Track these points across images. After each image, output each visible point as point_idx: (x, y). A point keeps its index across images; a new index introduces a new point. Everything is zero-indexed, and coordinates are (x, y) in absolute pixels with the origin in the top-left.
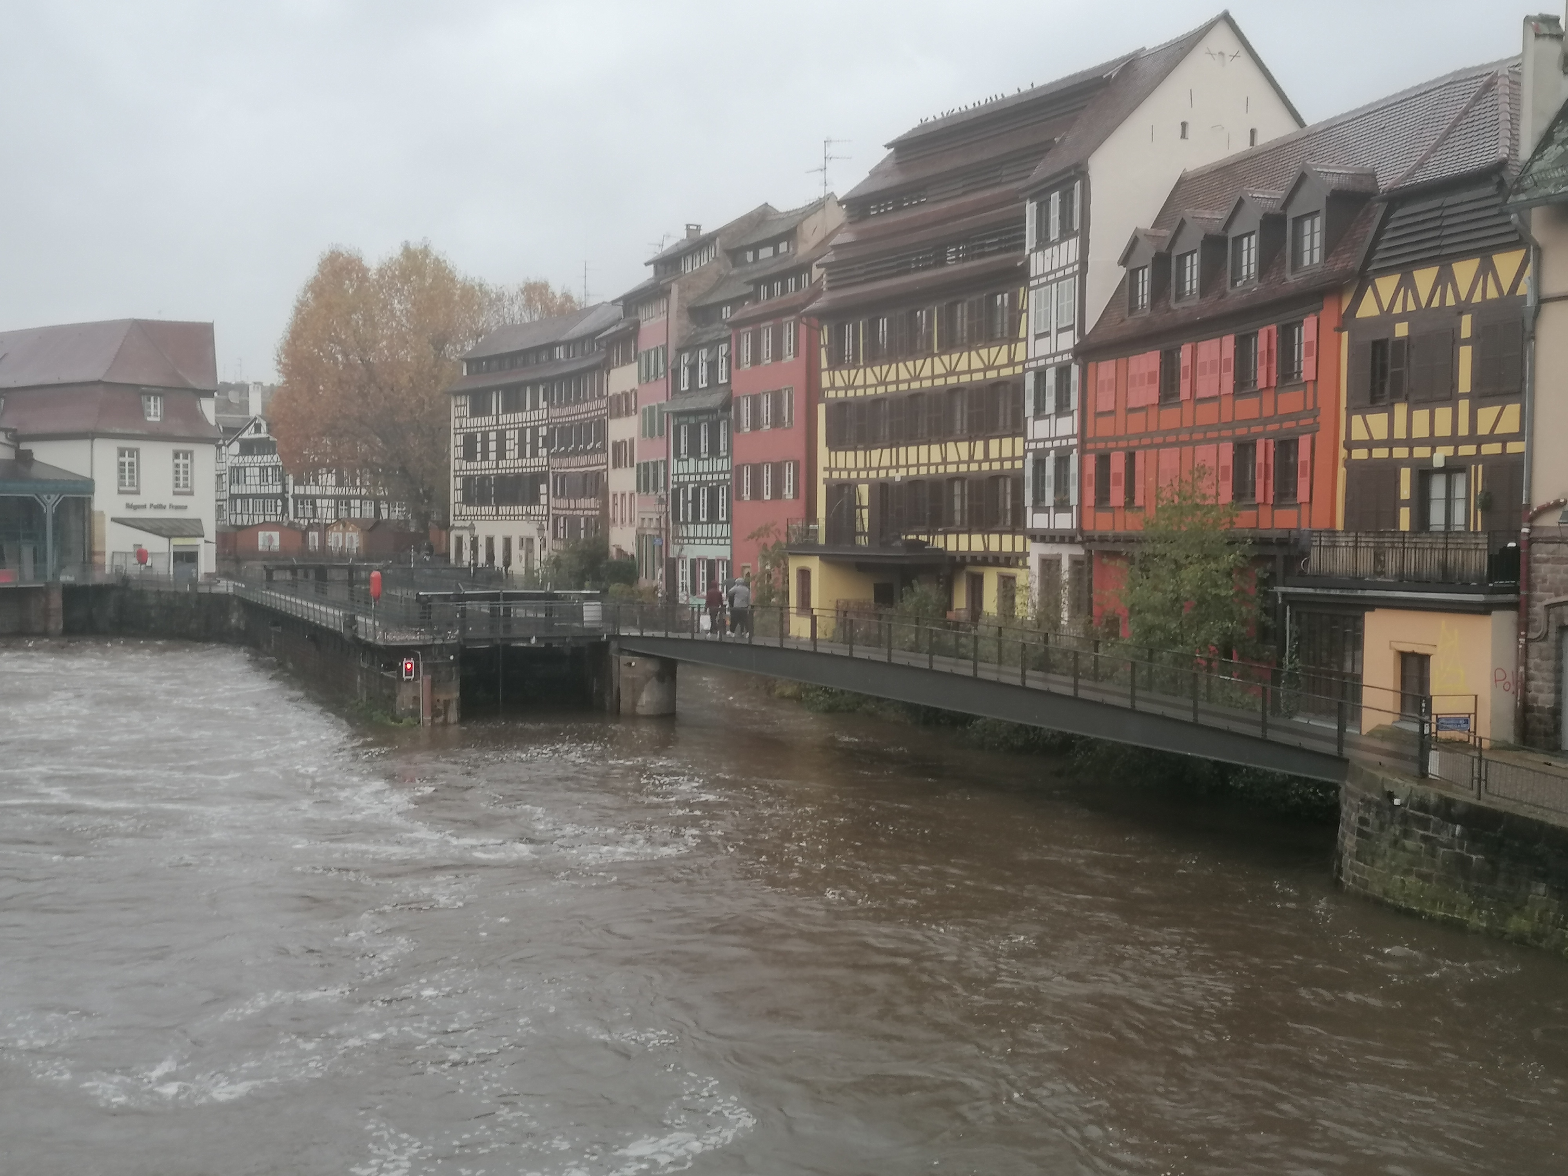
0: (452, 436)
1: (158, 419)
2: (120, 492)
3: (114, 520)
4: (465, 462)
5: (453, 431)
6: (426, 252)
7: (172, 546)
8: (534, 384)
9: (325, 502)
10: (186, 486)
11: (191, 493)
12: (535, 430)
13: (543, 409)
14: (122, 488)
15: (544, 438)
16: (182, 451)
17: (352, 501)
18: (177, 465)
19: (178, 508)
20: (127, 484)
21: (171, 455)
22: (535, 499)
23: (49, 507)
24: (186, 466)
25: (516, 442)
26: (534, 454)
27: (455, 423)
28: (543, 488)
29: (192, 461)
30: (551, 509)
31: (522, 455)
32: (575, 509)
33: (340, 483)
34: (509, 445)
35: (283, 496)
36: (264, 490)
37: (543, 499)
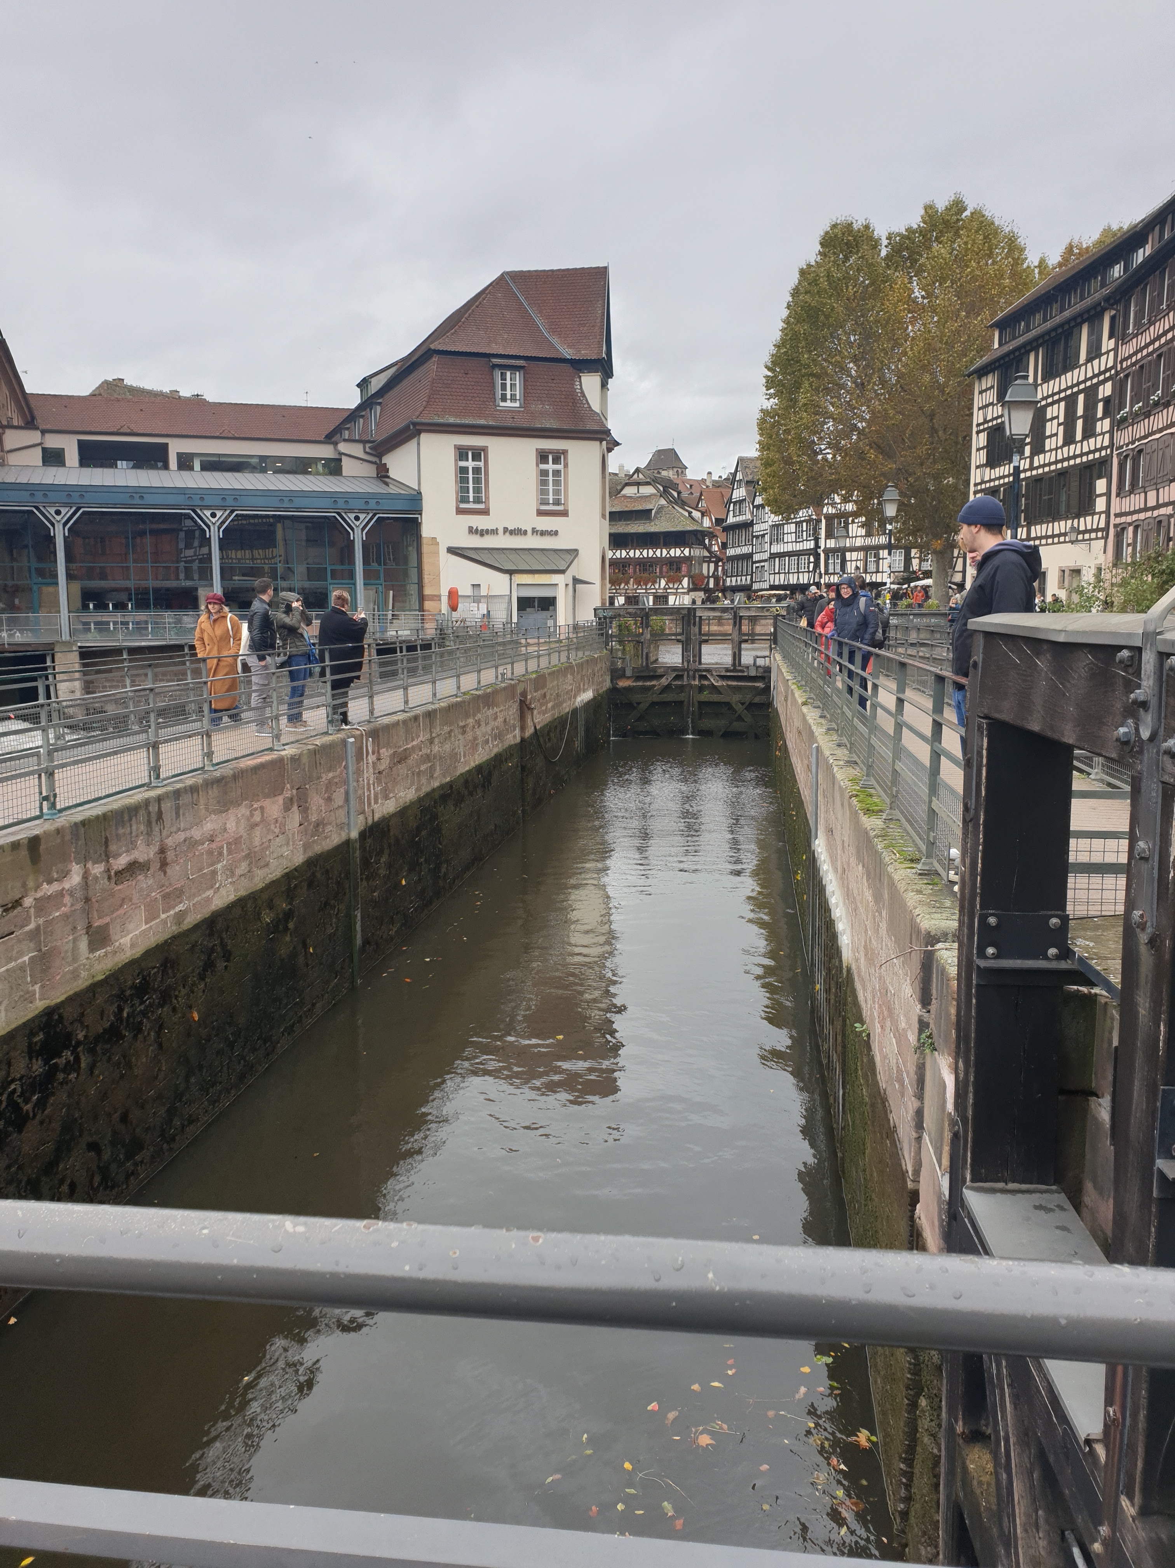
0: (974, 436)
1: (517, 404)
2: (460, 511)
3: (452, 551)
4: (988, 469)
5: (975, 429)
6: (958, 206)
7: (514, 587)
8: (1093, 316)
9: (854, 555)
10: (557, 502)
11: (565, 513)
12: (1091, 393)
13: (1108, 352)
14: (463, 506)
15: (1107, 401)
16: (551, 452)
17: (881, 552)
18: (544, 473)
19: (543, 533)
20: (471, 499)
21: (533, 457)
22: (1085, 507)
23: (358, 531)
24: (557, 473)
25: (1061, 420)
26: (1089, 433)
27: (978, 417)
28: (1101, 485)
29: (566, 466)
30: (1112, 517)
31: (1069, 439)
32: (1158, 506)
33: (869, 534)
34: (1050, 428)
35: (815, 552)
36: (799, 547)
37: (1100, 504)
